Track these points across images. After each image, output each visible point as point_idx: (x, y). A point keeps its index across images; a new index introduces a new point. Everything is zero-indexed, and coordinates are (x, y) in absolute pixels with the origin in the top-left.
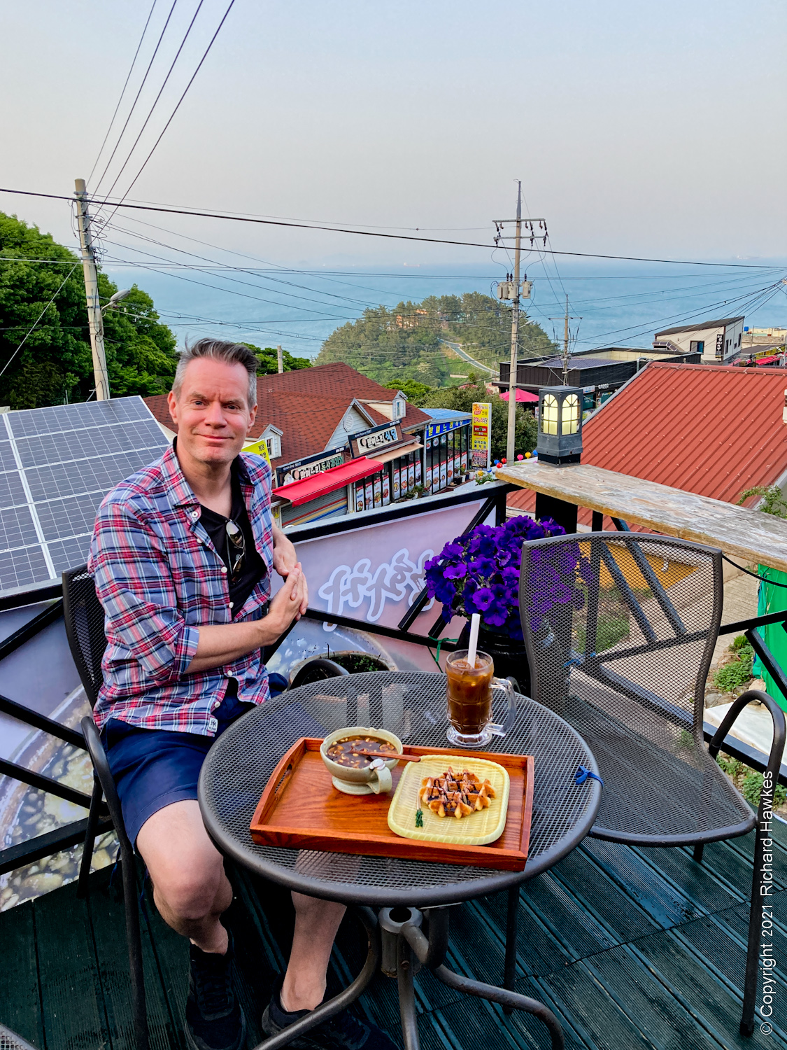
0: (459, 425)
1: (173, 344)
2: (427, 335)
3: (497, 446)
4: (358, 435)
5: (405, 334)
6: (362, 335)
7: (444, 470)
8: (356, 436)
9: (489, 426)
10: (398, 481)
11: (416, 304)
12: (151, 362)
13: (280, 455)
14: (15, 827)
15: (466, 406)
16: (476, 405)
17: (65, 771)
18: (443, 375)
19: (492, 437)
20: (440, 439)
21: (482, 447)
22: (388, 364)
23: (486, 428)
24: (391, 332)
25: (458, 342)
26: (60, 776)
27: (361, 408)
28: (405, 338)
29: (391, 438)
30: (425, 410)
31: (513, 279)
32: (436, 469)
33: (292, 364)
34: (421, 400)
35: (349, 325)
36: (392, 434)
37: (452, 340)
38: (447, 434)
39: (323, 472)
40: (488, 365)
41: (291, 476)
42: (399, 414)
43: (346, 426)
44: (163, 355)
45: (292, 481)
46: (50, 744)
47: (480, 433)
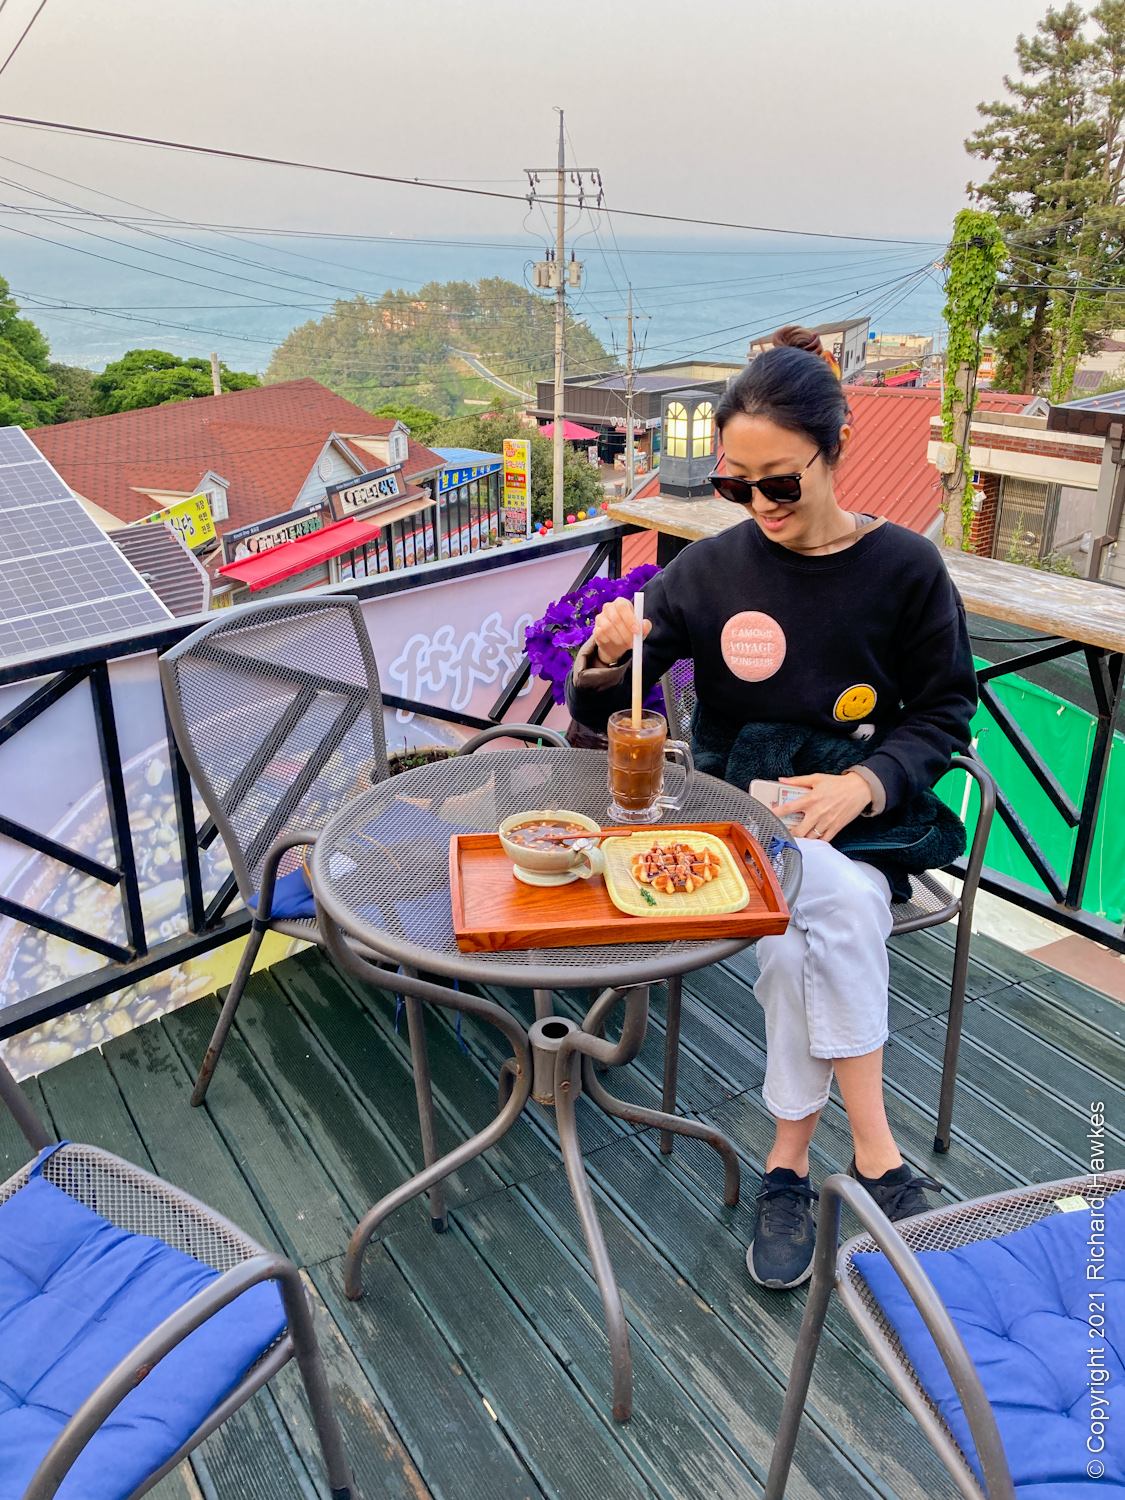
0: (485, 472)
1: (44, 352)
2: (428, 340)
3: (538, 503)
4: (341, 487)
5: (395, 339)
6: (333, 340)
7: (466, 537)
8: (338, 488)
9: (527, 472)
10: (402, 554)
11: (411, 293)
12: (13, 380)
13: (227, 516)
14: (9, 982)
15: (493, 444)
16: (508, 443)
17: (71, 908)
18: (454, 400)
19: (533, 489)
20: (458, 493)
21: (519, 504)
22: (372, 383)
23: (524, 476)
24: (376, 335)
25: (474, 351)
26: (65, 915)
27: (342, 445)
28: (396, 345)
29: (389, 492)
30: (435, 449)
31: (556, 257)
32: (455, 537)
33: (233, 384)
34: (427, 436)
35: (311, 325)
36: (391, 485)
37: (465, 348)
38: (468, 485)
39: (292, 541)
40: (518, 386)
41: (246, 548)
42: (398, 456)
43: (321, 472)
44: (30, 369)
45: (247, 555)
46: (51, 872)
47: (515, 484)
